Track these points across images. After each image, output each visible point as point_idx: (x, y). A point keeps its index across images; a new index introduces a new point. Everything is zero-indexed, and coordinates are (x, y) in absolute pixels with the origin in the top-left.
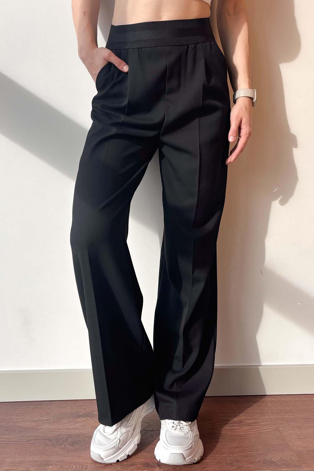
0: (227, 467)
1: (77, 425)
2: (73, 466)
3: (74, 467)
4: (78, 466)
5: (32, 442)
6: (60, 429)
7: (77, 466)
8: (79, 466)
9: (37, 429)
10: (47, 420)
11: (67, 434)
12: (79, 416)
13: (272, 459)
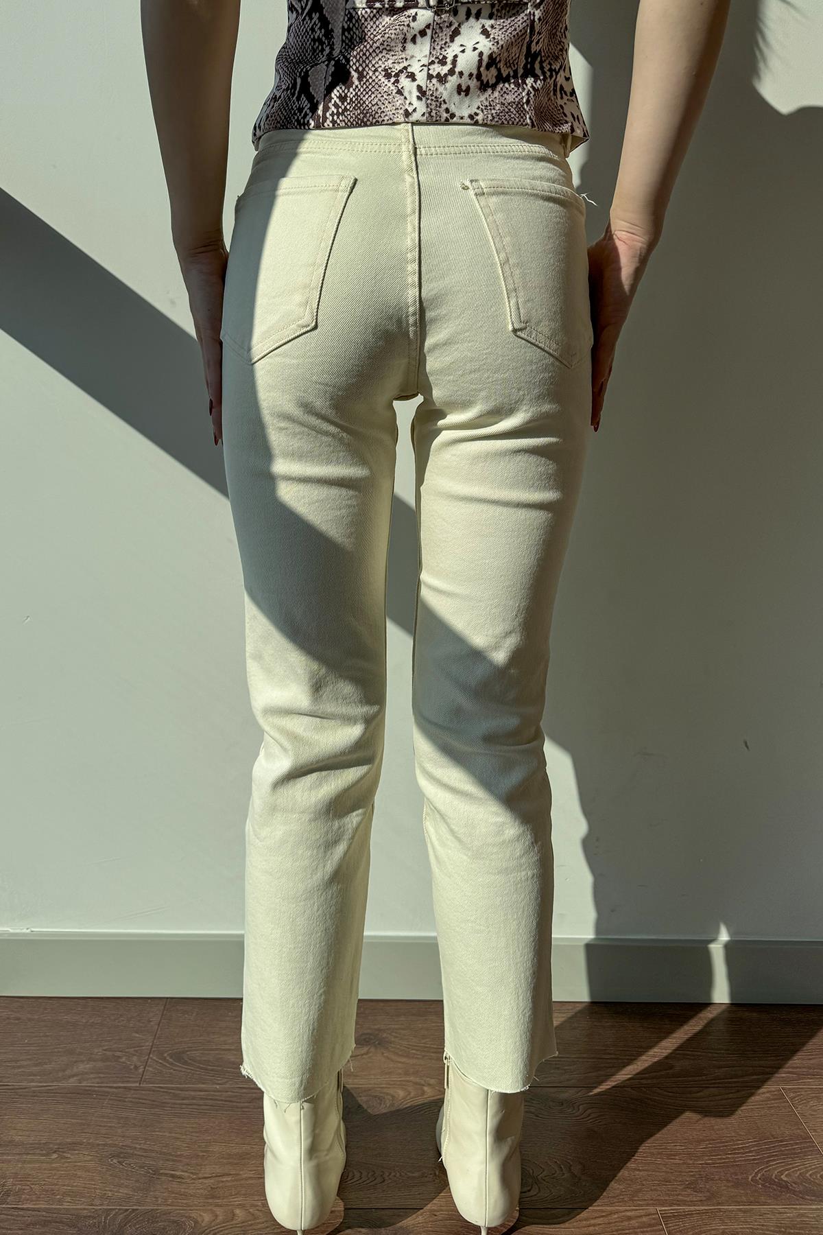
0: (686, 1193)
8: (366, 1174)
13: (782, 1176)
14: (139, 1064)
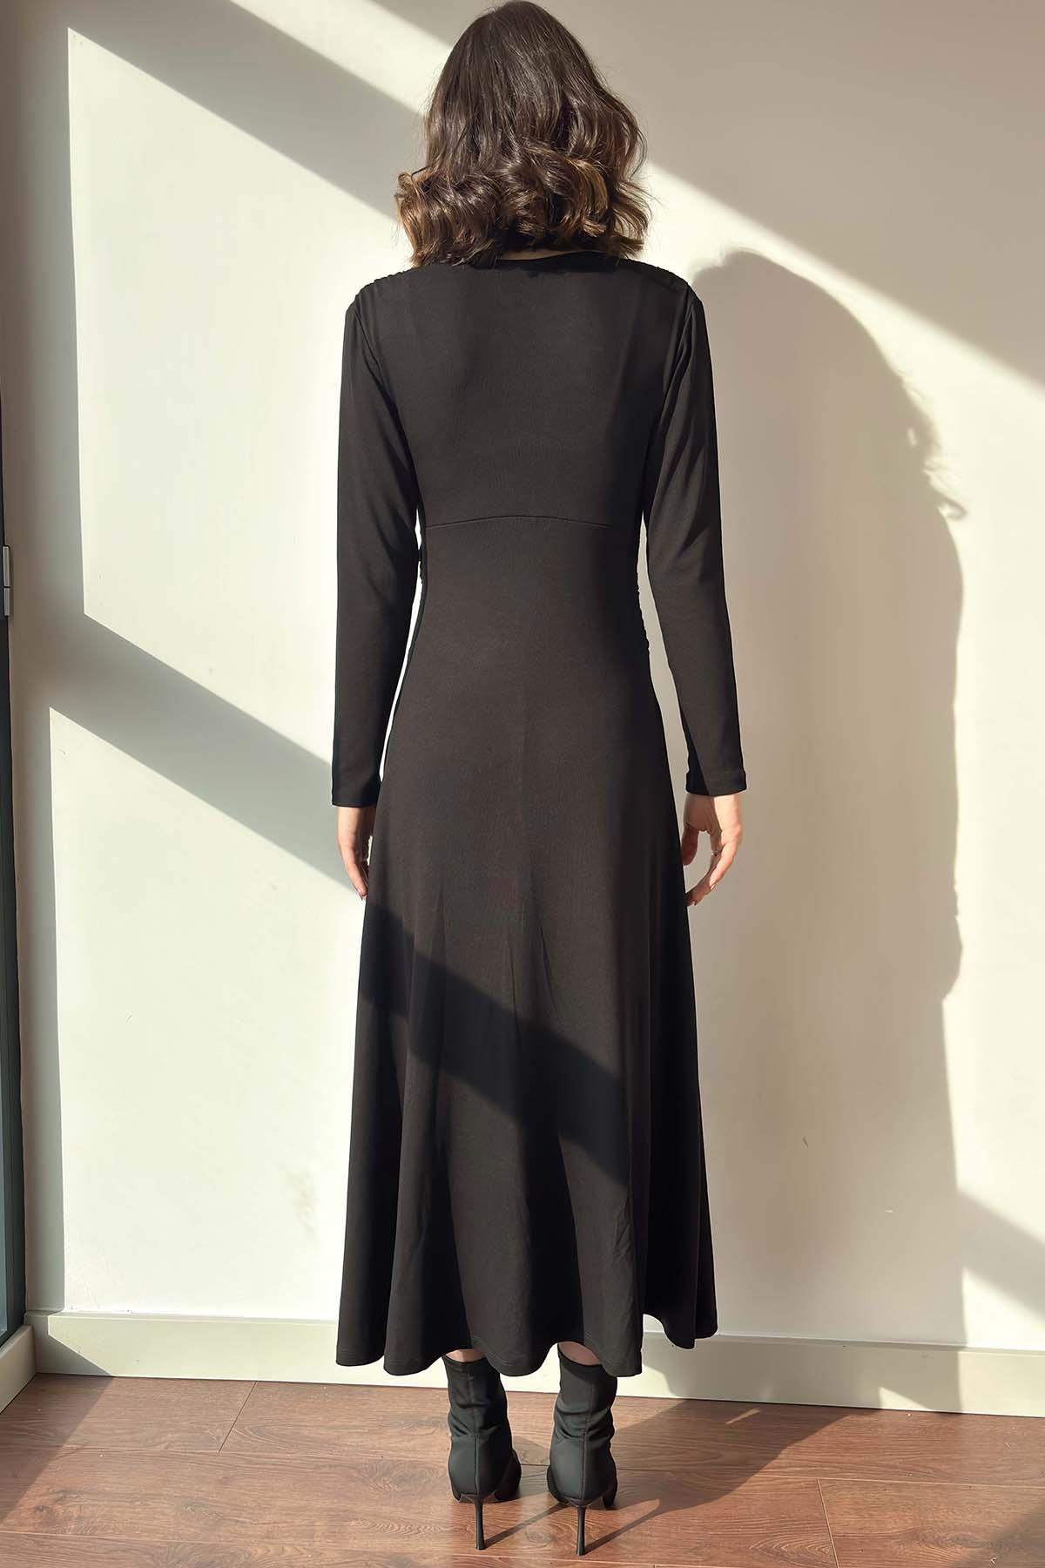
1: (412, 1443)
2: (393, 1527)
3: (395, 1525)
4: (403, 1527)
5: (324, 1470)
6: (380, 1449)
7: (400, 1526)
9: (334, 1444)
10: (356, 1427)
11: (392, 1461)
12: (420, 1424)
13: (783, 1548)
14: (221, 1435)
